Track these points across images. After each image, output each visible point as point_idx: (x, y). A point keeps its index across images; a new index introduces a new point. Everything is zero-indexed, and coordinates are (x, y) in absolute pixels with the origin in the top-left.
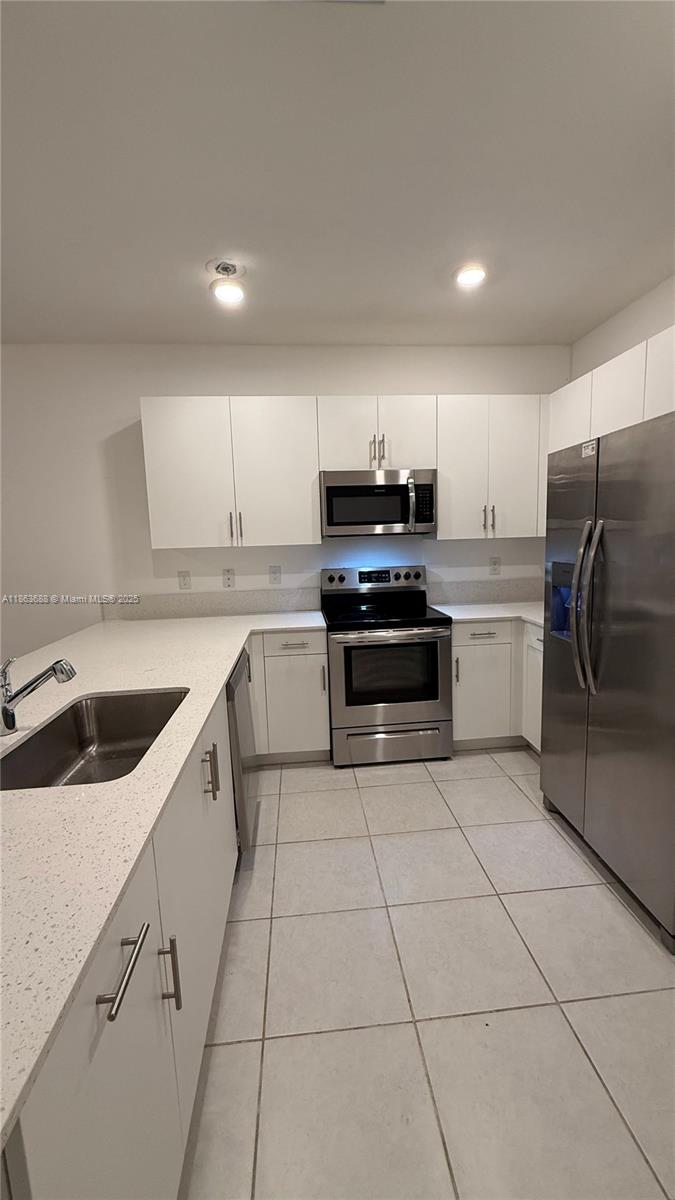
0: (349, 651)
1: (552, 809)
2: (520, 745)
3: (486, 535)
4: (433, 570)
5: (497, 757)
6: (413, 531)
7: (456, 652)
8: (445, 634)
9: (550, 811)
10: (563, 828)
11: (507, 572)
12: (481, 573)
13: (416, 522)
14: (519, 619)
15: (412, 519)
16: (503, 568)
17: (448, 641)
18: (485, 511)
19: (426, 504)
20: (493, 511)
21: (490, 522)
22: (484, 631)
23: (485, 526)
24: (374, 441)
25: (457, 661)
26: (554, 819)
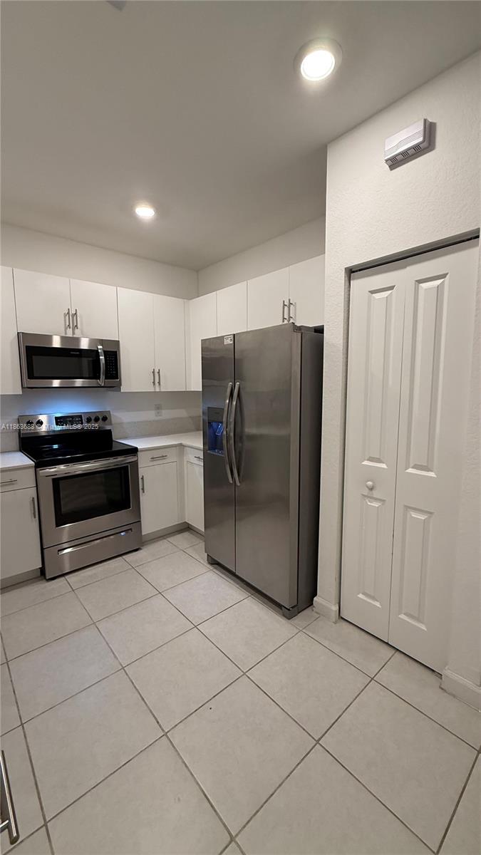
0: (57, 482)
1: (214, 563)
2: (186, 528)
3: (155, 389)
4: (114, 414)
5: (171, 539)
6: (103, 385)
7: (141, 472)
8: (133, 460)
9: (212, 564)
10: (223, 573)
11: (167, 414)
12: (150, 415)
13: (106, 379)
14: (181, 445)
15: (102, 376)
16: (163, 411)
17: (135, 464)
18: (153, 372)
19: (112, 366)
20: (159, 373)
21: (157, 381)
22: (158, 455)
23: (154, 383)
24: (68, 313)
25: (142, 478)
26: (215, 568)
